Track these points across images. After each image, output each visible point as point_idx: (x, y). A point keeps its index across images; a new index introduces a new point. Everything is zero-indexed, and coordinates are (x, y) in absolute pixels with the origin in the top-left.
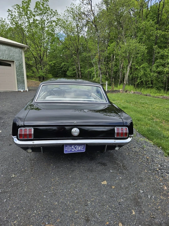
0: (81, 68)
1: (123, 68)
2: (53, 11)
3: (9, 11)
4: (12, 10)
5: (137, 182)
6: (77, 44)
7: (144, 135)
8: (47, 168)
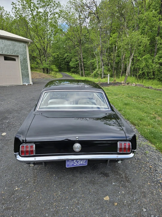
0: (84, 58)
1: (124, 59)
2: (56, 2)
3: (13, 4)
4: (16, 3)
5: (140, 198)
6: (80, 35)
7: (147, 138)
8: (50, 179)
